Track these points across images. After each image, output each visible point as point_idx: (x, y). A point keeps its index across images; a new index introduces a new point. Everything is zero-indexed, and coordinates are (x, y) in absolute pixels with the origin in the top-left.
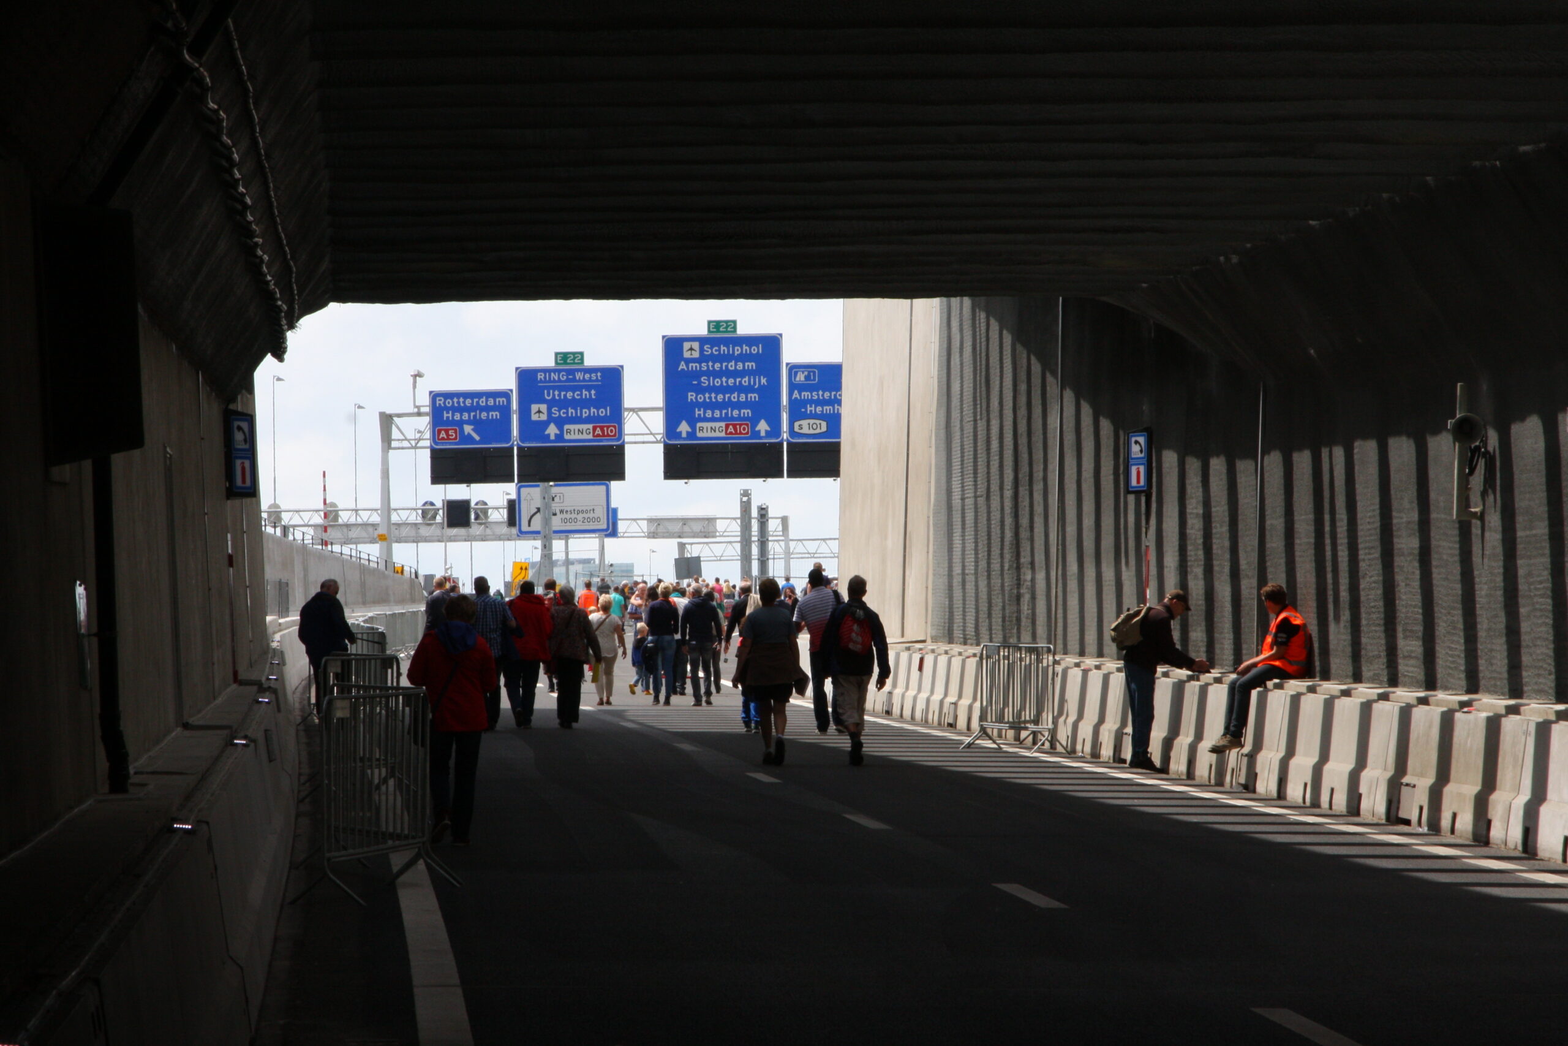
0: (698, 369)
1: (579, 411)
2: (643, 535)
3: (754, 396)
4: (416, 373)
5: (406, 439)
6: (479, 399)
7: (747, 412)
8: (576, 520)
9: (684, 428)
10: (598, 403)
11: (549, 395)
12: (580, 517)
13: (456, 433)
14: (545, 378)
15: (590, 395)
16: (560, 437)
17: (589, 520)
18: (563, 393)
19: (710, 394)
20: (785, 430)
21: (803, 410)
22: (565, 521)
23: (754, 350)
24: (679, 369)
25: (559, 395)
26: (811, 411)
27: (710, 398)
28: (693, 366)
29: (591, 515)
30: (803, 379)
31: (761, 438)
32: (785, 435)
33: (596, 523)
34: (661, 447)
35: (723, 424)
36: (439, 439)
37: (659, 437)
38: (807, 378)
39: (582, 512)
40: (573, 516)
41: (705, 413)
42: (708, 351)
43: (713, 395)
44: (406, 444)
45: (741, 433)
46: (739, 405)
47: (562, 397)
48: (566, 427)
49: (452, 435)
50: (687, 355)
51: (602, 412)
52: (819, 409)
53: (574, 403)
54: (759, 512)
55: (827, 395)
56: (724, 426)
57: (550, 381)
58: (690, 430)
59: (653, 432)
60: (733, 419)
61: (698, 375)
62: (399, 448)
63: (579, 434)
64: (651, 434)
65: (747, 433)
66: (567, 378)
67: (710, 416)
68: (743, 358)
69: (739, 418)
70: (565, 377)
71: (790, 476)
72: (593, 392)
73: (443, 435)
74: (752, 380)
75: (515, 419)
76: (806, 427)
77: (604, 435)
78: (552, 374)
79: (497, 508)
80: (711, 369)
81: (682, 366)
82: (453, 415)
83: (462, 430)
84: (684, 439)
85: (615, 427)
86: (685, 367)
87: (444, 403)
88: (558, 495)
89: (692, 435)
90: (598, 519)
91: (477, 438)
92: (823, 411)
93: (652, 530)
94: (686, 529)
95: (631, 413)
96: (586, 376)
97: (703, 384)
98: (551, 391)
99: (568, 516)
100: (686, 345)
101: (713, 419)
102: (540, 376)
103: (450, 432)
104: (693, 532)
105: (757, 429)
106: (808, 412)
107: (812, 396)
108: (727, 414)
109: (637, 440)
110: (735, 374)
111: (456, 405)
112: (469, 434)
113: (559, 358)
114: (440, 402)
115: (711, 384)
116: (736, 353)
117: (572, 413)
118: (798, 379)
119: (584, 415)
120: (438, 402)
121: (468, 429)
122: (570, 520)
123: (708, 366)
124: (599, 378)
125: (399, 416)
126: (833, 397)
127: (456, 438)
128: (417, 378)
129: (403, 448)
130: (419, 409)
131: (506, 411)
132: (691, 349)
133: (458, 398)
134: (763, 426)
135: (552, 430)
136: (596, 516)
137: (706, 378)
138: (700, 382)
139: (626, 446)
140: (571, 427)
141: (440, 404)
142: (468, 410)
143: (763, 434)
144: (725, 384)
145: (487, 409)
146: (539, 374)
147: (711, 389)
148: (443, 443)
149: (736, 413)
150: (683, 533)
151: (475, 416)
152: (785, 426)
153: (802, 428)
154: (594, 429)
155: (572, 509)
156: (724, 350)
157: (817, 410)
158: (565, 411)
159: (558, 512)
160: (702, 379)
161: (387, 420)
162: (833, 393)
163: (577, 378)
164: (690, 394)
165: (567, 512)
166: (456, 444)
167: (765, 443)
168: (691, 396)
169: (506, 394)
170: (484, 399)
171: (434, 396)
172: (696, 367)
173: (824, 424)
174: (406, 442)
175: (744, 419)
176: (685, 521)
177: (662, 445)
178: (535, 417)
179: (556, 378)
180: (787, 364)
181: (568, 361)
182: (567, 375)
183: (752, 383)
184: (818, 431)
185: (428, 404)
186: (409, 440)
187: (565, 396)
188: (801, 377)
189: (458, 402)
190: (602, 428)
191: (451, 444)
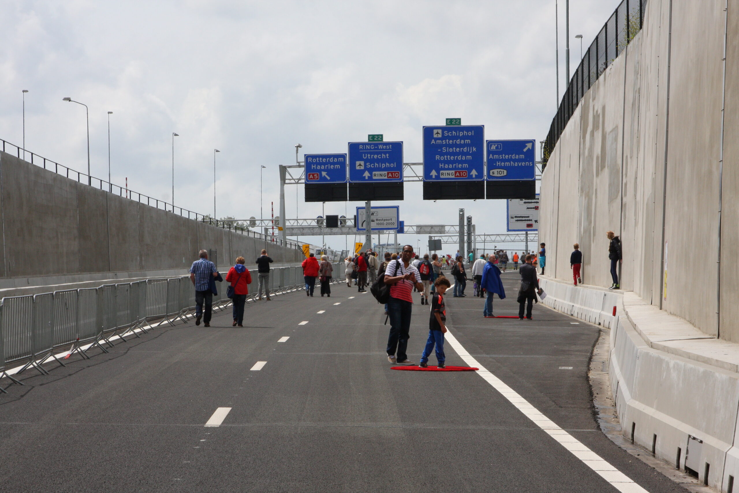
0: (441, 143)
1: (380, 165)
2: (414, 232)
3: (469, 157)
4: (298, 145)
5: (293, 179)
6: (330, 159)
7: (466, 165)
8: (383, 224)
9: (434, 173)
10: (390, 161)
11: (365, 156)
12: (385, 222)
13: (318, 176)
14: (363, 147)
15: (386, 156)
16: (370, 178)
17: (389, 224)
18: (372, 156)
19: (447, 156)
20: (485, 175)
21: (495, 164)
22: (378, 224)
23: (470, 134)
24: (431, 143)
25: (370, 157)
26: (499, 165)
27: (447, 158)
28: (439, 142)
29: (390, 222)
30: (494, 148)
31: (473, 178)
32: (485, 177)
33: (392, 225)
34: (422, 183)
35: (454, 172)
36: (309, 179)
37: (421, 178)
38: (497, 148)
39: (386, 220)
40: (382, 222)
41: (444, 166)
42: (446, 134)
43: (449, 157)
44: (293, 181)
45: (463, 176)
46: (462, 162)
47: (372, 158)
48: (374, 173)
49: (316, 177)
50: (435, 136)
51: (392, 165)
52: (503, 164)
53: (378, 161)
54: (467, 219)
55: (507, 156)
56: (454, 173)
57: (366, 149)
58: (437, 174)
59: (418, 175)
60: (458, 169)
61: (441, 146)
62: (289, 183)
63: (380, 176)
64: (417, 176)
65: (466, 176)
66: (374, 148)
67: (447, 167)
68: (464, 138)
69: (462, 168)
70: (373, 147)
71: (487, 198)
72: (387, 155)
73: (311, 176)
74: (468, 149)
75: (348, 169)
76: (496, 173)
77: (393, 177)
78: (367, 146)
79: (350, 219)
80: (448, 143)
81: (433, 142)
82: (316, 167)
83: (321, 174)
84: (434, 179)
85: (398, 173)
86: (434, 142)
87: (312, 160)
88: (375, 212)
89: (438, 177)
90: (393, 223)
91: (328, 178)
92: (505, 165)
93: (418, 230)
94: (433, 230)
95: (407, 166)
96: (384, 147)
97: (443, 151)
98: (366, 155)
99: (380, 222)
100: (435, 131)
101: (448, 169)
102: (361, 147)
103: (315, 175)
104: (435, 231)
105: (471, 174)
106: (497, 165)
107: (499, 157)
108: (456, 166)
109: (410, 180)
110: (460, 146)
111: (318, 161)
112: (324, 176)
113: (370, 138)
114: (310, 160)
115: (448, 151)
116: (461, 135)
117: (377, 166)
118: (492, 148)
119: (383, 167)
120: (309, 160)
121: (324, 174)
122: (381, 224)
123: (446, 142)
124: (391, 148)
125: (290, 167)
126: (510, 158)
127: (318, 179)
128: (299, 148)
129: (291, 183)
130: (299, 164)
131: (343, 164)
132: (438, 133)
133: (319, 158)
134: (474, 173)
135: (367, 174)
136: (392, 222)
137: (445, 148)
138: (442, 150)
139: (404, 183)
140: (377, 173)
141: (310, 161)
142: (324, 164)
143: (474, 176)
144: (454, 151)
145: (334, 163)
146: (360, 146)
147: (447, 154)
148: (311, 181)
149: (460, 166)
150: (431, 231)
151: (328, 167)
152: (485, 173)
153: (494, 174)
154: (388, 174)
155: (382, 218)
156: (454, 134)
157: (502, 164)
158: (373, 164)
159: (375, 220)
160: (443, 149)
161: (283, 170)
162: (510, 156)
163: (380, 148)
164: (437, 156)
165: (379, 220)
166: (318, 181)
167: (475, 181)
168: (437, 157)
169: (343, 156)
170: (332, 159)
171: (307, 157)
172: (440, 142)
173: (505, 172)
174: (293, 180)
175: (465, 169)
176: (432, 227)
177: (422, 182)
178: (358, 168)
179: (369, 148)
180: (487, 141)
181: (375, 139)
182: (374, 147)
183: (469, 151)
184: (502, 175)
185: (304, 161)
186: (294, 180)
187: (373, 157)
188: (493, 147)
189: (319, 160)
190: (392, 173)
191: (315, 181)
